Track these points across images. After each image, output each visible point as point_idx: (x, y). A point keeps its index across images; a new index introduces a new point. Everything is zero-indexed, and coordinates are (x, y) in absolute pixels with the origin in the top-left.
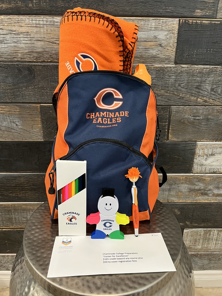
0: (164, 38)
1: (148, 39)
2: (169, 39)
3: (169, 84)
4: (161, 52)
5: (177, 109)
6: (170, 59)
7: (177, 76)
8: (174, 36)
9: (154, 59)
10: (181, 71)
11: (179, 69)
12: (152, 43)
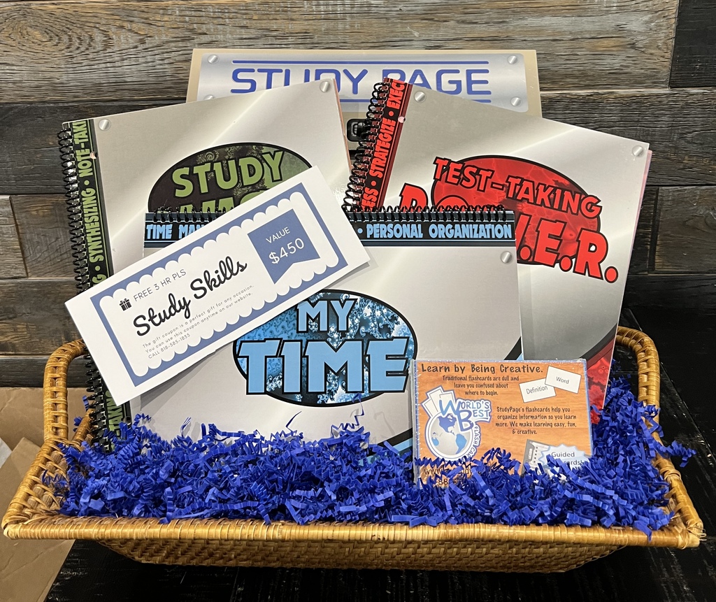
0: (642, 29)
1: (600, 34)
2: (656, 31)
3: (655, 135)
4: (635, 62)
5: (676, 194)
6: (658, 77)
7: (676, 116)
8: (667, 24)
9: (616, 79)
10: (687, 104)
11: (680, 99)
12: (611, 42)
